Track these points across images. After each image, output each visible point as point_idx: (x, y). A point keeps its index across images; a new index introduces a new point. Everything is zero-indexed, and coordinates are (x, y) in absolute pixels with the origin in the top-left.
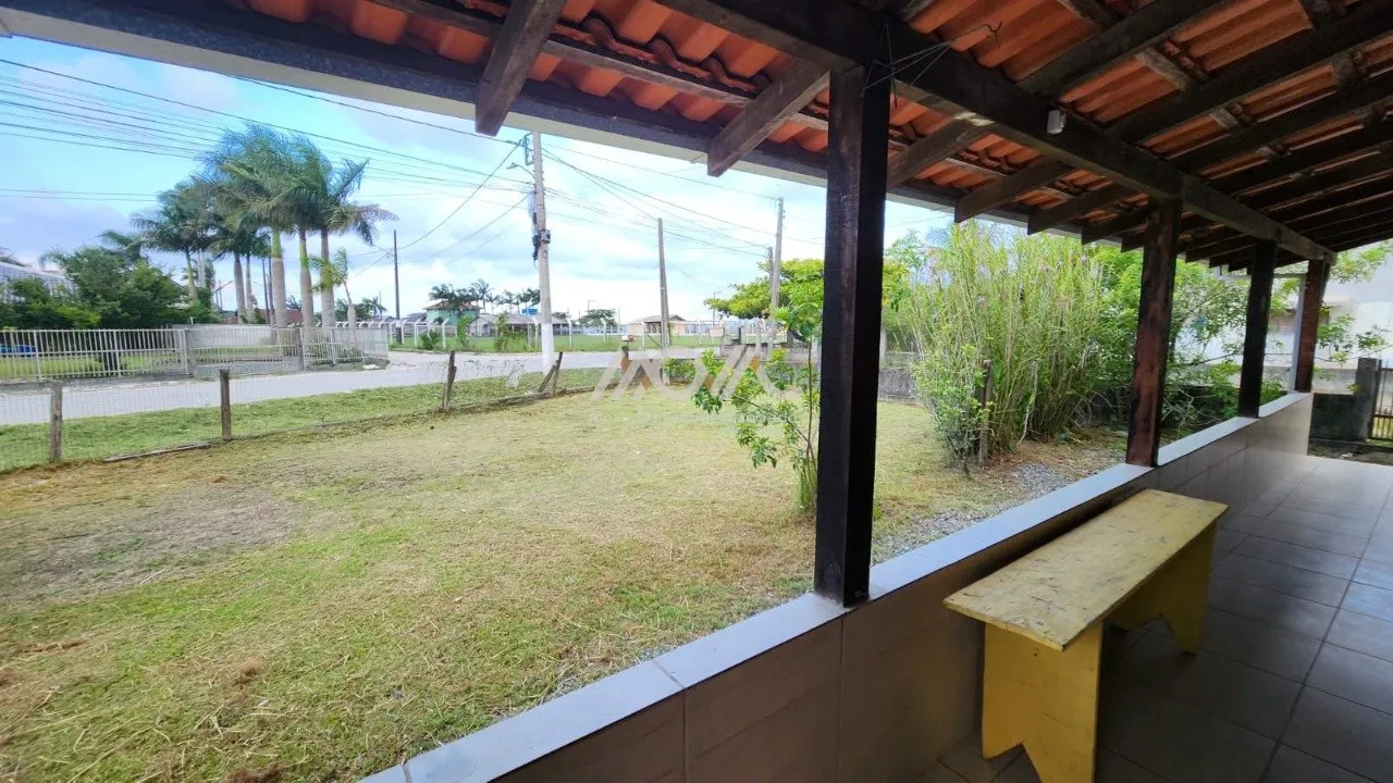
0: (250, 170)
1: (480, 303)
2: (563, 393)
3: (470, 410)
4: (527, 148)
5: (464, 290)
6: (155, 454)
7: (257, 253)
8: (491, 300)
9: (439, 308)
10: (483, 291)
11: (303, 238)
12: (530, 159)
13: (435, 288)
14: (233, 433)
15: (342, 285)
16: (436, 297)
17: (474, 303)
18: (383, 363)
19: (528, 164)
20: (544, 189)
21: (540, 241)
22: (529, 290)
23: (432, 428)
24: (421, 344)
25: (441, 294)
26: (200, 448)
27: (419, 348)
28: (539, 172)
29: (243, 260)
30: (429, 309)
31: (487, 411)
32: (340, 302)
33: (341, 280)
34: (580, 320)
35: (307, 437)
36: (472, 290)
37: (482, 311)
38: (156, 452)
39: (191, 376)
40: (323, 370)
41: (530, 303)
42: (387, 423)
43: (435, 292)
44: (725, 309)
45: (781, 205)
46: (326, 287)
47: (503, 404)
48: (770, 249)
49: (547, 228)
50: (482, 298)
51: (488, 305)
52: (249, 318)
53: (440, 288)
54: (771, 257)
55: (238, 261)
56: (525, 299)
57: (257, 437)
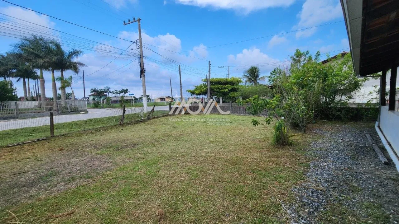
0: (33, 49)
1: (107, 94)
2: (155, 118)
3: (129, 124)
4: (137, 44)
5: (102, 90)
6: (28, 143)
7: (31, 78)
8: (111, 93)
9: (93, 95)
10: (108, 90)
11: (53, 72)
12: (138, 47)
13: (92, 89)
14: (54, 134)
15: (70, 87)
16: (92, 92)
17: (105, 94)
18: (86, 112)
19: (137, 49)
20: (143, 56)
21: (142, 72)
22: (123, 89)
23: (122, 129)
24: (94, 106)
25: (94, 91)
26: (44, 140)
27: (93, 107)
28: (142, 51)
29: (26, 80)
30: (90, 96)
31: (135, 124)
32: (59, 94)
33: (69, 85)
34: (139, 98)
35: (80, 134)
36: (104, 90)
37: (108, 96)
38: (28, 142)
39: (18, 118)
40: (66, 114)
41: (123, 93)
42: (105, 129)
43: (92, 90)
44: (193, 93)
45: (210, 63)
46: (63, 88)
47: (139, 122)
48: (207, 75)
49: (144, 68)
50: (107, 92)
51: (110, 94)
52: (29, 99)
53: (94, 89)
54: (207, 77)
55: (24, 80)
56: (121, 92)
57: (63, 135)
